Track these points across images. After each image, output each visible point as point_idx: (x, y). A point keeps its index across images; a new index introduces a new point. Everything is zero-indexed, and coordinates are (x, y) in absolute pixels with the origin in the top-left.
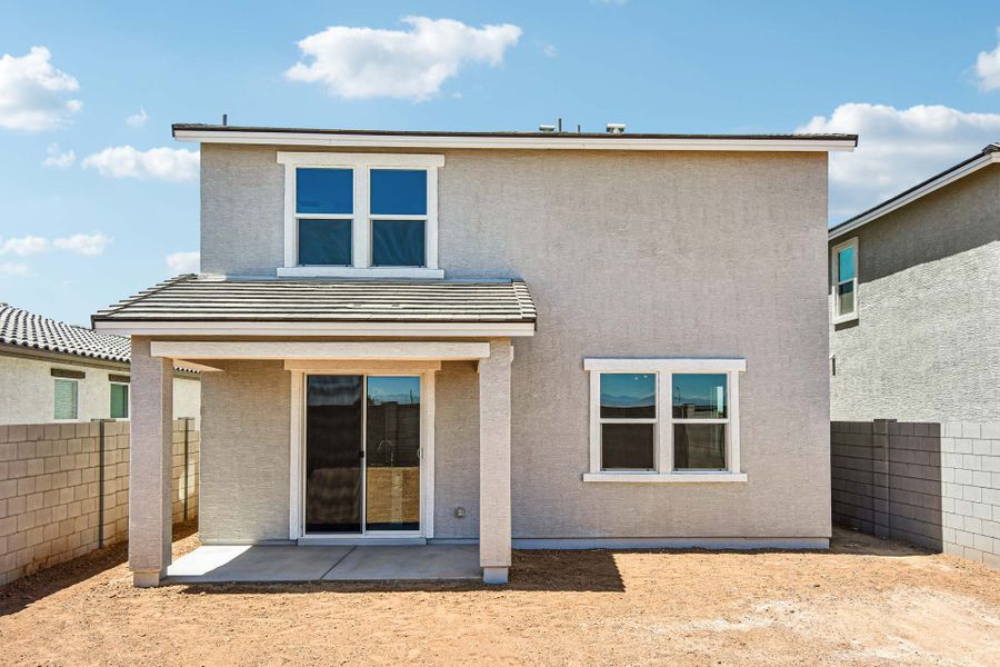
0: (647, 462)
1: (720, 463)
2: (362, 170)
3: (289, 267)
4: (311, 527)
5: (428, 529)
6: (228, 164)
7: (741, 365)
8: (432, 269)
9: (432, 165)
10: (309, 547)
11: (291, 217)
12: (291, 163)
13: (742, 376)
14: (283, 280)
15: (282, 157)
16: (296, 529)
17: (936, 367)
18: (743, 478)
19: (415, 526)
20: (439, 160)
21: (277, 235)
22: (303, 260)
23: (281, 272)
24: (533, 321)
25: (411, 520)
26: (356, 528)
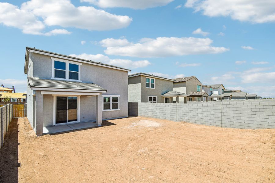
0: (109, 108)
1: (117, 108)
2: (67, 63)
3: (53, 77)
4: (57, 122)
5: (79, 120)
6: (40, 57)
7: (120, 96)
8: (80, 80)
9: (80, 65)
10: (58, 126)
11: (53, 69)
12: (54, 60)
13: (120, 97)
14: (52, 80)
15: (52, 58)
16: (54, 123)
17: (133, 96)
18: (120, 110)
19: (76, 120)
20: (81, 64)
21: (50, 72)
22: (55, 77)
23: (51, 78)
24: (107, 91)
25: (75, 119)
26: (66, 122)
